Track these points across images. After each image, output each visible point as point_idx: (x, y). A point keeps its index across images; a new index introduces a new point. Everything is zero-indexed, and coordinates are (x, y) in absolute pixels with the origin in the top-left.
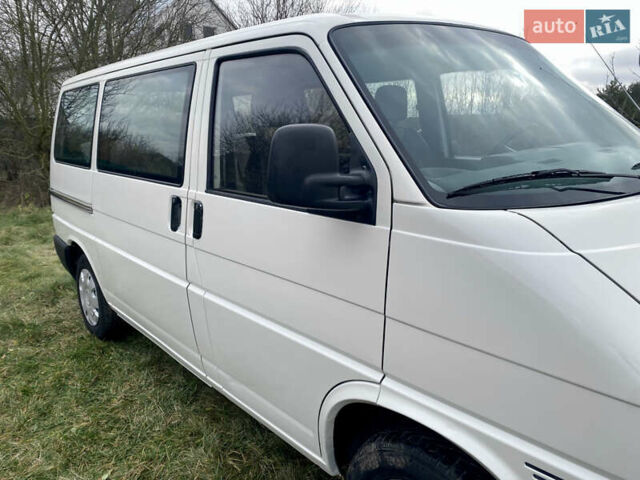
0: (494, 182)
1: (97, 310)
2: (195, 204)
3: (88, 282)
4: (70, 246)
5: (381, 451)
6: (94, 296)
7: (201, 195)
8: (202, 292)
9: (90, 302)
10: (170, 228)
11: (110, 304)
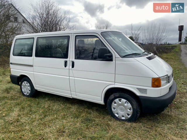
0: (128, 55)
1: (30, 91)
2: (72, 61)
3: (26, 84)
4: (19, 76)
5: (114, 95)
6: (29, 87)
7: (74, 60)
8: (74, 78)
9: (27, 89)
10: (64, 67)
11: (36, 88)
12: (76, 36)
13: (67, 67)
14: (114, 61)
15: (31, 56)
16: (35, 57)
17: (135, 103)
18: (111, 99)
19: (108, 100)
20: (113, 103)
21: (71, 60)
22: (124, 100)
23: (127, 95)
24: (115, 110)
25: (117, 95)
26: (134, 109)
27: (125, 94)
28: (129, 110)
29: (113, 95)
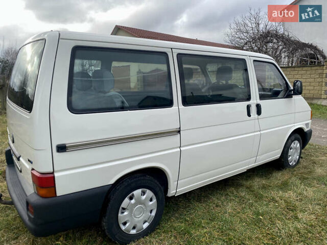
8: (259, 133)
9: (143, 212)
11: (173, 192)
16: (181, 107)
20: (289, 150)
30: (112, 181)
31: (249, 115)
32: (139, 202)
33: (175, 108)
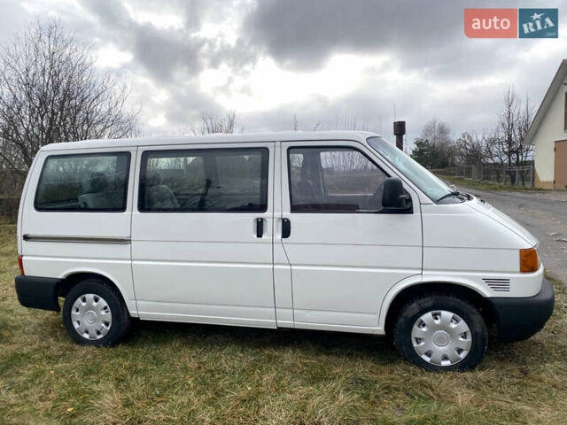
1: (107, 324)
2: (283, 220)
3: (95, 304)
4: (62, 280)
5: (420, 305)
6: (103, 313)
7: (287, 214)
8: (289, 267)
9: (95, 320)
10: (255, 236)
11: (133, 312)
12: (290, 148)
13: (264, 236)
14: (416, 213)
15: (123, 209)
16: (136, 212)
17: (477, 318)
18: (410, 316)
19: (401, 320)
20: (415, 327)
21: (277, 214)
22: (446, 315)
23: (453, 300)
24: (422, 344)
25: (428, 301)
26: (476, 333)
27: (451, 298)
28: (461, 339)
29: (414, 305)
30: (61, 276)
31: (260, 233)
32: (90, 307)
33: (127, 213)
